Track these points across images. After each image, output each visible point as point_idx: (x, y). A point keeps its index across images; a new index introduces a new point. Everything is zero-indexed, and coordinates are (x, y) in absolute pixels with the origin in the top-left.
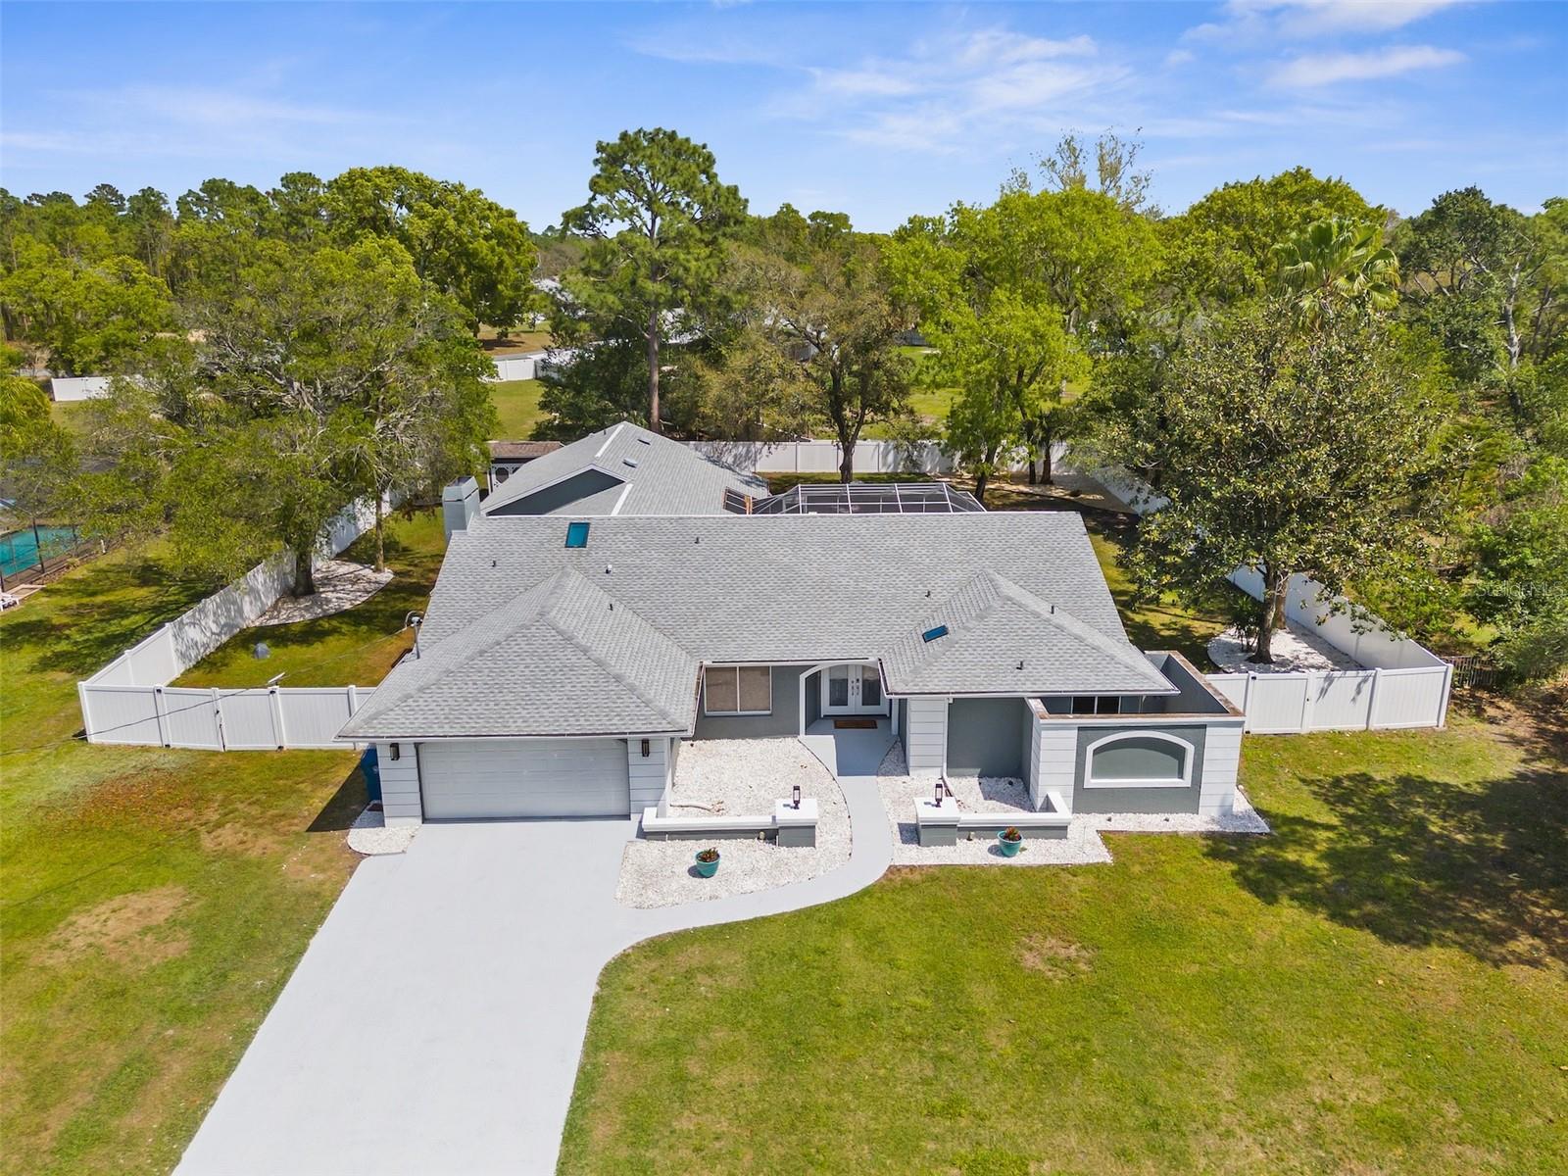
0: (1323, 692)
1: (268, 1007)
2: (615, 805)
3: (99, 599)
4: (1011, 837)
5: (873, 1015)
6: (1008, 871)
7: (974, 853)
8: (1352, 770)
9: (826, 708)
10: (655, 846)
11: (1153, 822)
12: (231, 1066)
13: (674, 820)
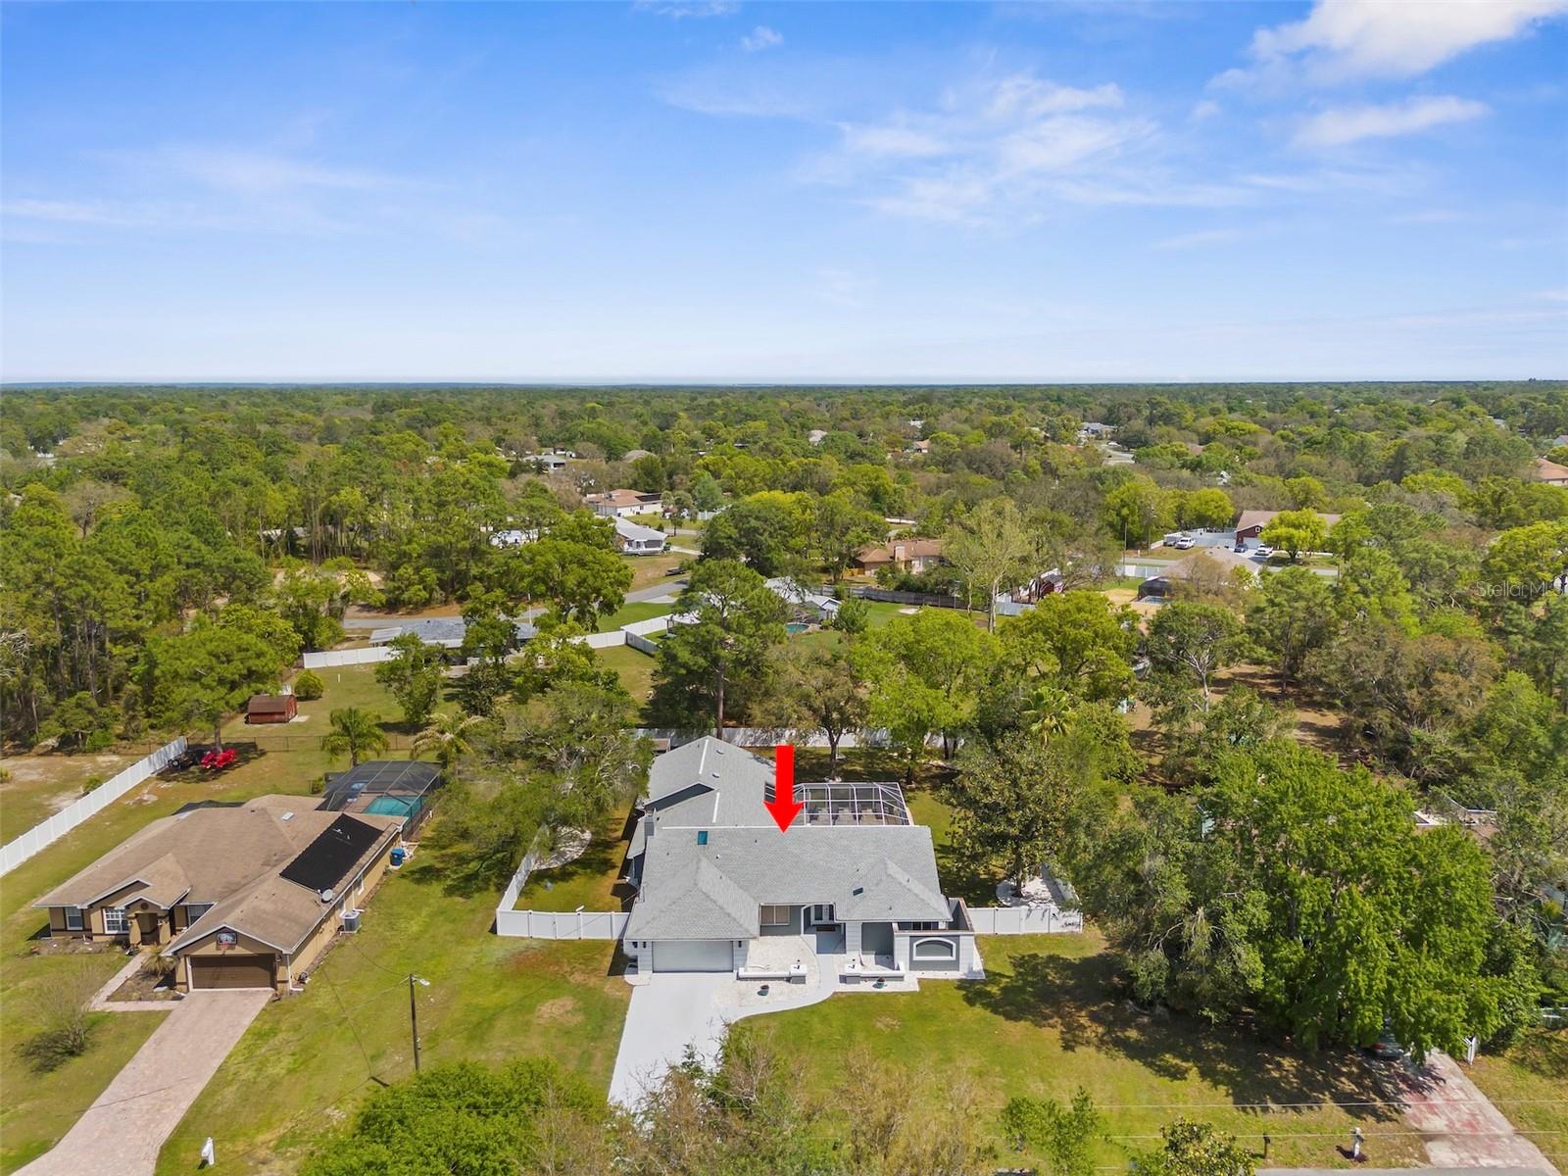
0: (1028, 916)
1: (621, 1036)
2: (727, 967)
3: (449, 851)
4: (881, 980)
5: (822, 1041)
6: (879, 993)
7: (867, 987)
8: (1032, 952)
9: (813, 921)
10: (744, 983)
11: (940, 975)
12: (617, 1054)
13: (750, 973)
